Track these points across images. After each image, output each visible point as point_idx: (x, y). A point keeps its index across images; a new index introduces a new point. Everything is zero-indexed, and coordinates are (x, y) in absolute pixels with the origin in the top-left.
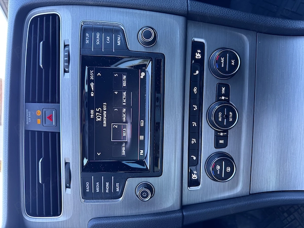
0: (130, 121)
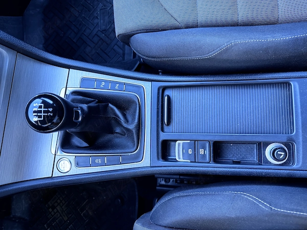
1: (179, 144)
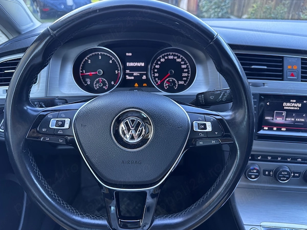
0: (286, 122)
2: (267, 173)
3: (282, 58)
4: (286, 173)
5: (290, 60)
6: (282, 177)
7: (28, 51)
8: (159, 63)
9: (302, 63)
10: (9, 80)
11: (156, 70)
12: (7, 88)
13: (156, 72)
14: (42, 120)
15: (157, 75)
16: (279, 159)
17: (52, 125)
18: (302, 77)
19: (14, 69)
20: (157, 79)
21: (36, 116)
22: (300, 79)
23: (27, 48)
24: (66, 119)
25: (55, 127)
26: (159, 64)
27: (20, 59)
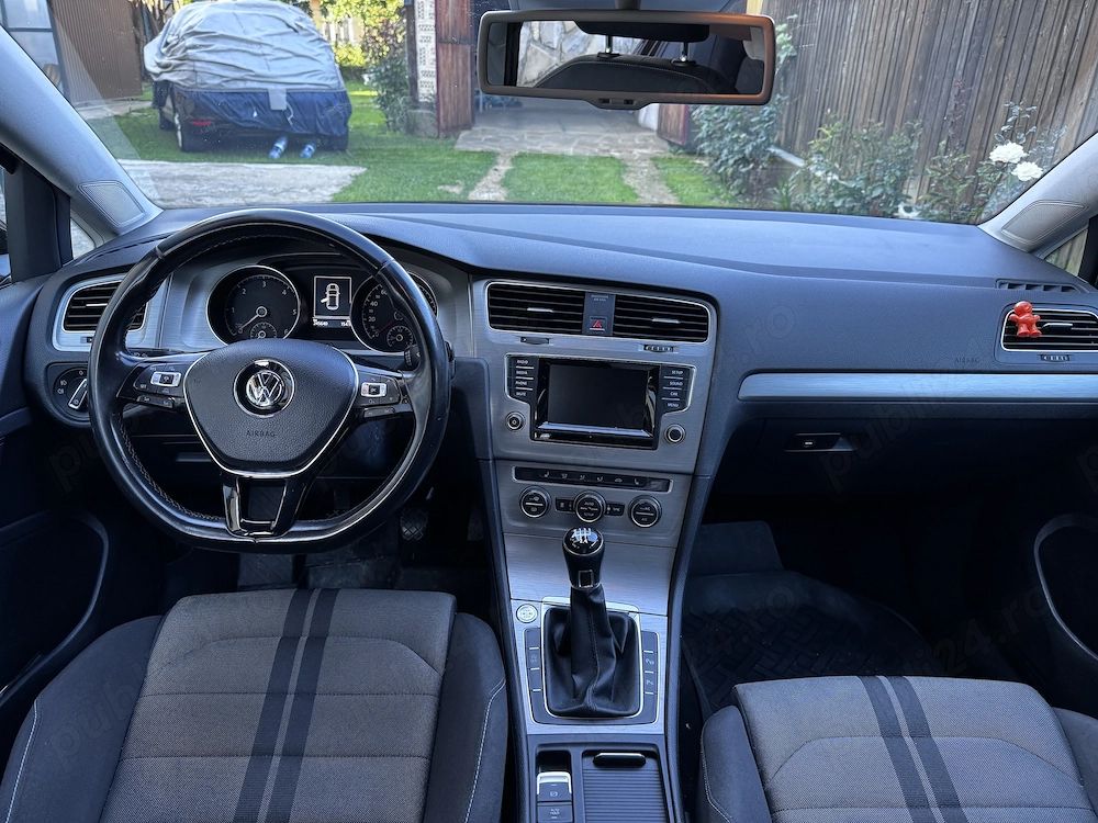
1: (565, 777)
2: (562, 504)
3: (583, 293)
4: (592, 504)
5: (596, 298)
6: (586, 511)
7: (133, 271)
8: (378, 297)
9: (617, 304)
10: (97, 320)
11: (371, 311)
12: (91, 333)
13: (372, 315)
14: (140, 373)
15: (372, 319)
16: (582, 477)
17: (156, 380)
18: (615, 329)
19: (106, 301)
20: (373, 327)
21: (133, 367)
22: (612, 332)
23: (131, 266)
24: (175, 374)
25: (158, 384)
26: (377, 300)
27: (117, 284)
